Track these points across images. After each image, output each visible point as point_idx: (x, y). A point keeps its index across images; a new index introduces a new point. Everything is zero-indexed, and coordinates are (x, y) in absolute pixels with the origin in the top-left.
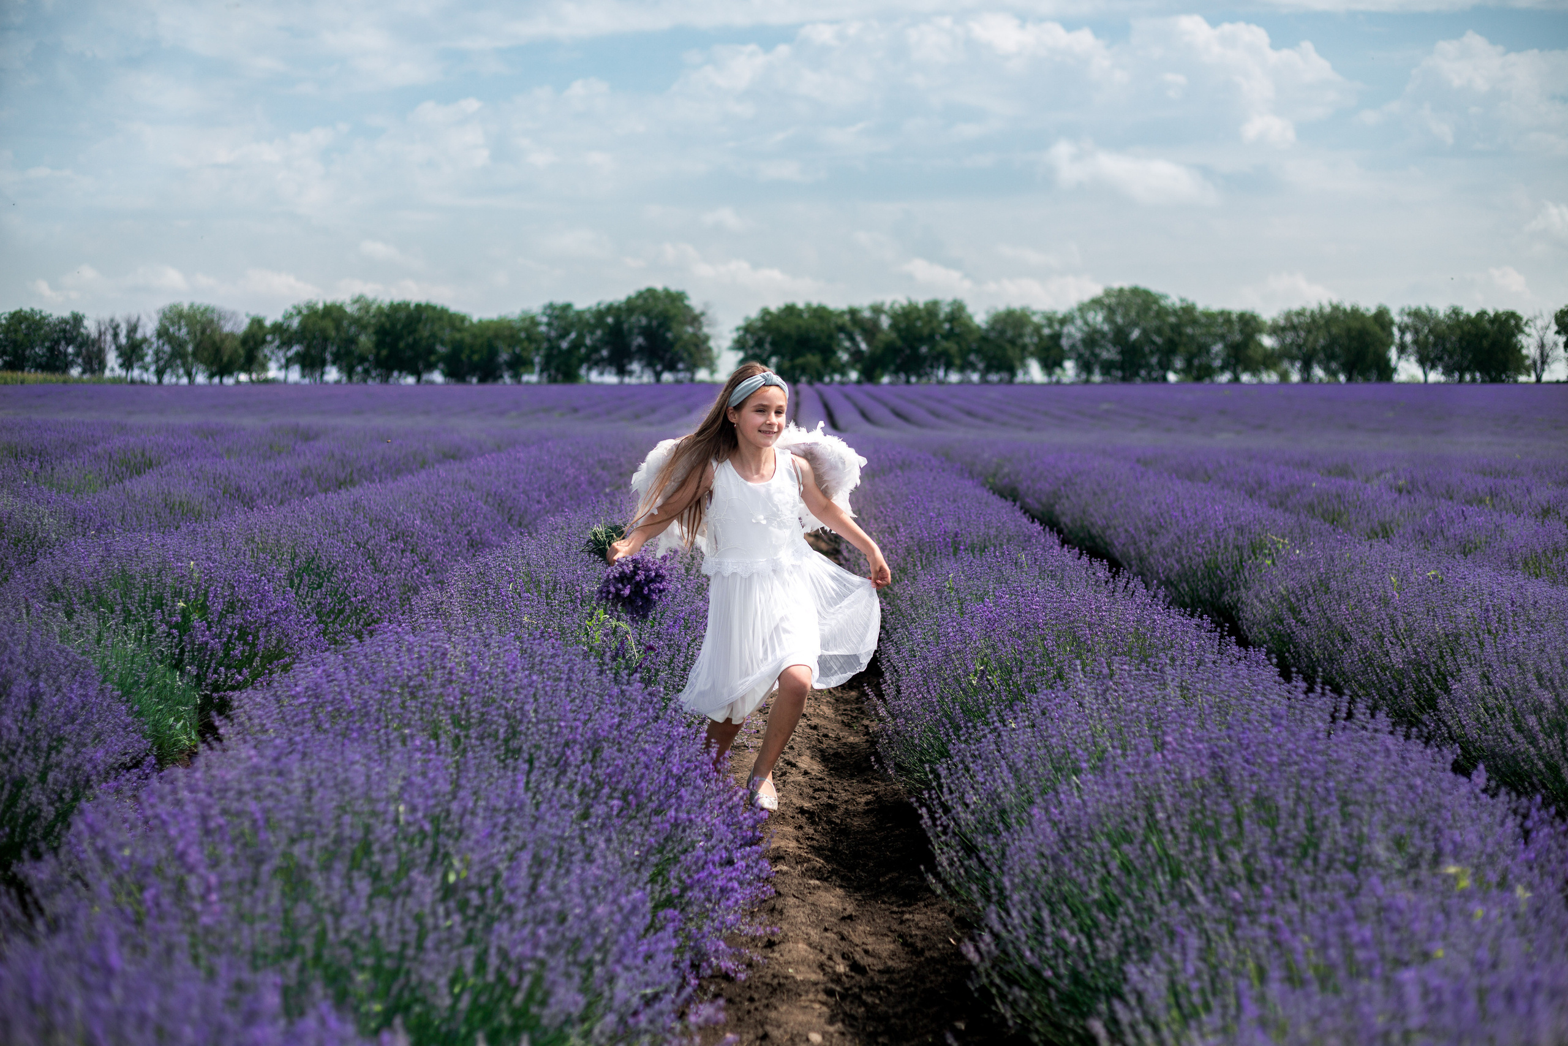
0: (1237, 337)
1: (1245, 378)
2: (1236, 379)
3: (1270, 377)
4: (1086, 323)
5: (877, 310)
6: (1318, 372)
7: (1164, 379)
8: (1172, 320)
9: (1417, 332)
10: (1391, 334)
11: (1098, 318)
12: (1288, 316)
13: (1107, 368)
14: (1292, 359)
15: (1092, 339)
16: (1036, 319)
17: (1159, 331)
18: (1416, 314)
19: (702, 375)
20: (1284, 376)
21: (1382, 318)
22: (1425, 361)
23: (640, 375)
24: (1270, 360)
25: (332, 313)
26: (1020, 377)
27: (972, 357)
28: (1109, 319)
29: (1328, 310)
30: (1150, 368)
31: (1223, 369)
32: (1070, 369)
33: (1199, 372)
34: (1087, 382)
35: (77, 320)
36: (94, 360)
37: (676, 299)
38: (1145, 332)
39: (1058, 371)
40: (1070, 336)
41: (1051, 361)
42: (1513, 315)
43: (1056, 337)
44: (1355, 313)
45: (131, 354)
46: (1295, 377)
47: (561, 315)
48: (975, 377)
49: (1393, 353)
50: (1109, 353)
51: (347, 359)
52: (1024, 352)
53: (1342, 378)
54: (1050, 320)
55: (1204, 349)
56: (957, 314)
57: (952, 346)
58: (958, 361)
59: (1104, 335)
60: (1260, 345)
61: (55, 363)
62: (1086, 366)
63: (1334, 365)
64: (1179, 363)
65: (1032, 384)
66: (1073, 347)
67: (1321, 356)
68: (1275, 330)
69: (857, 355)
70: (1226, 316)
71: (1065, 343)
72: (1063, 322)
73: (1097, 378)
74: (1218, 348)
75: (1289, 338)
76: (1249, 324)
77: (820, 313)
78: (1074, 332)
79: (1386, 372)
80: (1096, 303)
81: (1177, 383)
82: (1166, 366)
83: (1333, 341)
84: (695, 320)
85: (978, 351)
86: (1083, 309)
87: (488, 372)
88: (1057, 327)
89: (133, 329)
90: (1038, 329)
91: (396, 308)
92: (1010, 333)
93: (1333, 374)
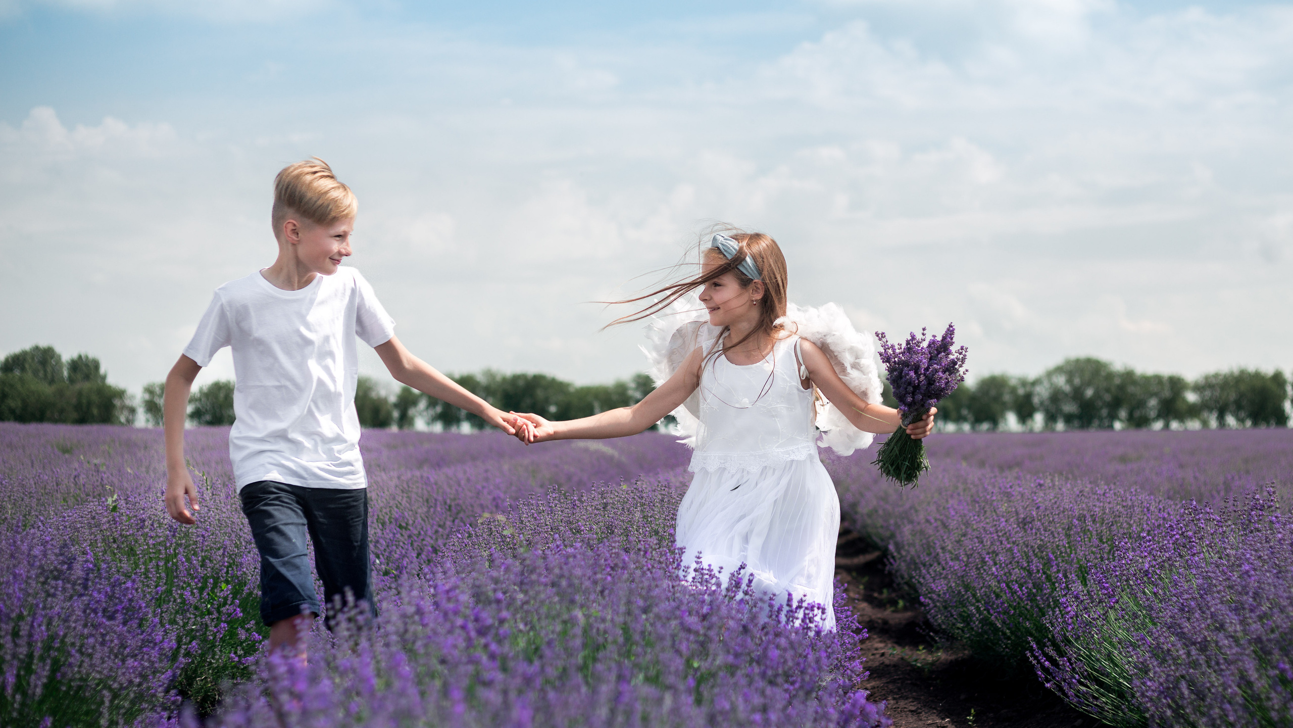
0: (1167, 394)
1: (1175, 425)
2: (1167, 426)
3: (1194, 425)
4: (1052, 384)
6: (1231, 420)
7: (1111, 427)
8: (1117, 381)
10: (1285, 392)
11: (1061, 381)
12: (1207, 378)
13: (1069, 419)
14: (1210, 410)
15: (1056, 397)
16: (1013, 382)
17: (1108, 390)
20: (1205, 423)
21: (1278, 378)
24: (1193, 411)
26: (1002, 427)
27: (965, 412)
28: (1069, 381)
29: (1236, 371)
30: (1101, 419)
31: (1158, 417)
32: (1039, 419)
33: (1139, 421)
34: (1053, 431)
38: (1097, 395)
39: (1029, 423)
40: (1039, 394)
41: (1025, 411)
43: (1028, 397)
44: (1257, 376)
46: (1213, 423)
48: (966, 427)
49: (1287, 405)
50: (1070, 408)
52: (1005, 407)
53: (1249, 423)
54: (1024, 383)
55: (1141, 404)
58: (954, 414)
59: (1063, 392)
60: (1184, 400)
62: (1051, 418)
63: (1242, 414)
64: (1123, 414)
65: (1011, 434)
66: (1042, 403)
67: (1233, 407)
68: (1197, 388)
70: (1158, 379)
71: (1036, 400)
72: (1035, 383)
73: (1060, 426)
74: (1153, 402)
75: (1208, 393)
76: (1176, 385)
78: (1042, 392)
79: (1282, 419)
80: (1059, 370)
81: (1123, 430)
82: (1113, 417)
83: (1241, 395)
85: (969, 408)
86: (1050, 374)
88: (1028, 389)
90: (1013, 390)
91: (516, 378)
92: (993, 393)
93: (1241, 420)
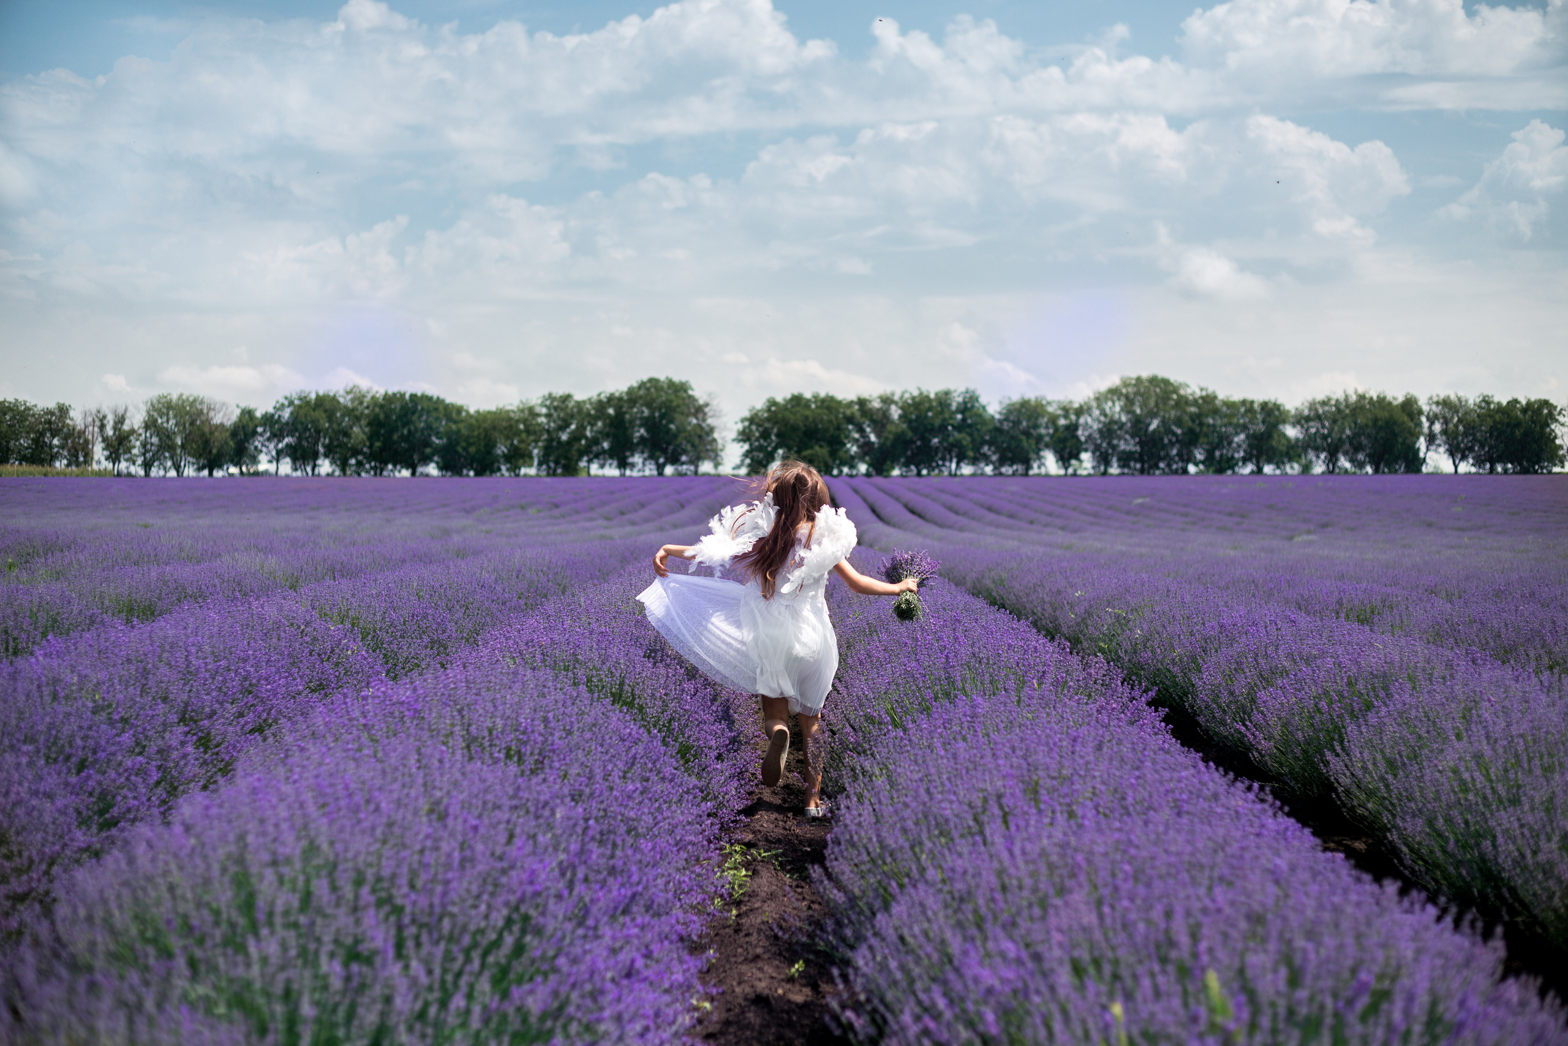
0: (1262, 428)
1: (1268, 469)
2: (1260, 470)
3: (1293, 469)
4: (1103, 413)
5: (887, 400)
6: (1344, 463)
7: (1185, 471)
8: (1193, 409)
9: (1446, 422)
10: (1419, 424)
11: (1115, 408)
12: (1312, 406)
13: (1125, 459)
14: (1318, 449)
15: (1109, 430)
16: (1050, 409)
17: (1179, 422)
18: (1445, 403)
19: (706, 467)
20: (1306, 468)
21: (1409, 407)
22: (1456, 452)
23: (641, 467)
24: (1293, 452)
25: (325, 405)
26: (1035, 470)
27: (985, 450)
28: (1127, 409)
29: (1353, 398)
30: (1170, 461)
31: (1245, 460)
32: (1087, 461)
33: (1220, 464)
34: (1105, 473)
35: (63, 411)
36: (79, 451)
37: (679, 389)
38: (1163, 422)
39: (1074, 463)
40: (1086, 426)
41: (1067, 453)
42: (1546, 403)
43: (1073, 428)
44: (1382, 403)
45: (118, 446)
46: (1319, 468)
47: (560, 406)
48: (989, 470)
49: (1422, 443)
50: (1127, 445)
51: (341, 453)
52: (1039, 443)
53: (1369, 469)
54: (1066, 411)
55: (1224, 440)
56: (969, 405)
57: (965, 438)
58: (971, 454)
59: (1122, 426)
60: (1284, 435)
61: (39, 455)
62: (1103, 459)
63: (1361, 457)
64: (1199, 456)
65: (1047, 476)
66: (1090, 437)
67: (1347, 446)
68: (1300, 420)
69: (866, 447)
70: (1248, 405)
71: (1081, 434)
72: (1079, 412)
73: (1114, 470)
74: (1240, 438)
75: (1313, 428)
76: (1272, 414)
77: (828, 404)
78: (1090, 424)
79: (1414, 463)
80: (1114, 392)
81: (1198, 475)
82: (1186, 458)
83: (1359, 431)
84: (700, 410)
85: (990, 443)
86: (1100, 399)
87: (485, 465)
88: (1073, 417)
89: (120, 420)
90: (1053, 419)
91: (390, 399)
92: (1024, 424)
93: (1361, 465)
